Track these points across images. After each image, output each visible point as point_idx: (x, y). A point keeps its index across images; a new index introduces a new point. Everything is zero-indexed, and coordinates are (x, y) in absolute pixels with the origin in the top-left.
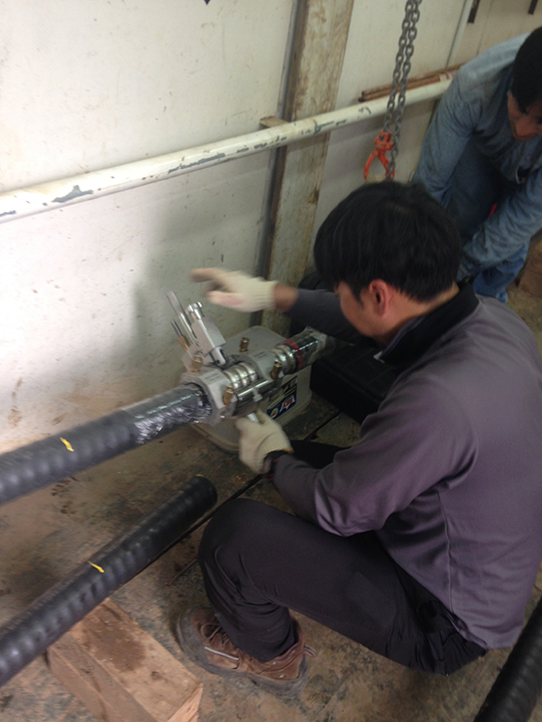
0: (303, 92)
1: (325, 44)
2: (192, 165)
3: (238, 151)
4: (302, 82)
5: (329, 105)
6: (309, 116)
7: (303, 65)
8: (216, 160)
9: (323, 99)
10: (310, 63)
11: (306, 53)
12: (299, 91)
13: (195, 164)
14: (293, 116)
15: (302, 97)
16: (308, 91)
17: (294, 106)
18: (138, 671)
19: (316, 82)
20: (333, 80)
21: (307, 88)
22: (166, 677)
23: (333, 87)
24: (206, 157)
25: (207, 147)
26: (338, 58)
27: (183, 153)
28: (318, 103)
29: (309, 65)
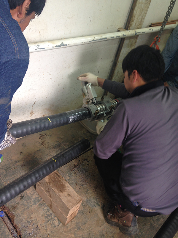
0: (133, 21)
1: (142, 6)
2: (97, 40)
3: (111, 38)
4: (133, 18)
5: (140, 27)
6: (133, 29)
7: (135, 12)
8: (104, 40)
9: (139, 24)
10: (137, 12)
11: (136, 8)
12: (132, 20)
13: (98, 40)
14: (129, 29)
15: (132, 23)
16: (134, 21)
17: (130, 25)
18: (64, 193)
19: (138, 18)
20: (143, 18)
21: (134, 20)
22: (72, 196)
23: (142, 21)
24: (101, 38)
25: (102, 35)
26: (145, 11)
27: (95, 36)
28: (137, 25)
29: (136, 12)
